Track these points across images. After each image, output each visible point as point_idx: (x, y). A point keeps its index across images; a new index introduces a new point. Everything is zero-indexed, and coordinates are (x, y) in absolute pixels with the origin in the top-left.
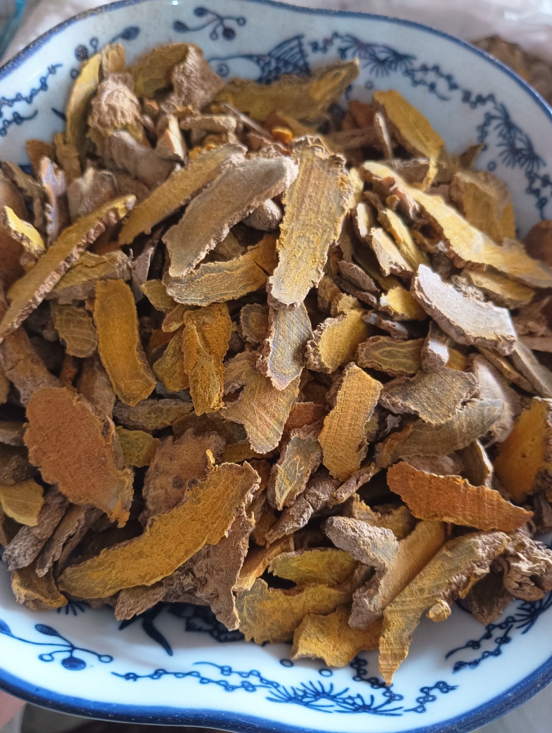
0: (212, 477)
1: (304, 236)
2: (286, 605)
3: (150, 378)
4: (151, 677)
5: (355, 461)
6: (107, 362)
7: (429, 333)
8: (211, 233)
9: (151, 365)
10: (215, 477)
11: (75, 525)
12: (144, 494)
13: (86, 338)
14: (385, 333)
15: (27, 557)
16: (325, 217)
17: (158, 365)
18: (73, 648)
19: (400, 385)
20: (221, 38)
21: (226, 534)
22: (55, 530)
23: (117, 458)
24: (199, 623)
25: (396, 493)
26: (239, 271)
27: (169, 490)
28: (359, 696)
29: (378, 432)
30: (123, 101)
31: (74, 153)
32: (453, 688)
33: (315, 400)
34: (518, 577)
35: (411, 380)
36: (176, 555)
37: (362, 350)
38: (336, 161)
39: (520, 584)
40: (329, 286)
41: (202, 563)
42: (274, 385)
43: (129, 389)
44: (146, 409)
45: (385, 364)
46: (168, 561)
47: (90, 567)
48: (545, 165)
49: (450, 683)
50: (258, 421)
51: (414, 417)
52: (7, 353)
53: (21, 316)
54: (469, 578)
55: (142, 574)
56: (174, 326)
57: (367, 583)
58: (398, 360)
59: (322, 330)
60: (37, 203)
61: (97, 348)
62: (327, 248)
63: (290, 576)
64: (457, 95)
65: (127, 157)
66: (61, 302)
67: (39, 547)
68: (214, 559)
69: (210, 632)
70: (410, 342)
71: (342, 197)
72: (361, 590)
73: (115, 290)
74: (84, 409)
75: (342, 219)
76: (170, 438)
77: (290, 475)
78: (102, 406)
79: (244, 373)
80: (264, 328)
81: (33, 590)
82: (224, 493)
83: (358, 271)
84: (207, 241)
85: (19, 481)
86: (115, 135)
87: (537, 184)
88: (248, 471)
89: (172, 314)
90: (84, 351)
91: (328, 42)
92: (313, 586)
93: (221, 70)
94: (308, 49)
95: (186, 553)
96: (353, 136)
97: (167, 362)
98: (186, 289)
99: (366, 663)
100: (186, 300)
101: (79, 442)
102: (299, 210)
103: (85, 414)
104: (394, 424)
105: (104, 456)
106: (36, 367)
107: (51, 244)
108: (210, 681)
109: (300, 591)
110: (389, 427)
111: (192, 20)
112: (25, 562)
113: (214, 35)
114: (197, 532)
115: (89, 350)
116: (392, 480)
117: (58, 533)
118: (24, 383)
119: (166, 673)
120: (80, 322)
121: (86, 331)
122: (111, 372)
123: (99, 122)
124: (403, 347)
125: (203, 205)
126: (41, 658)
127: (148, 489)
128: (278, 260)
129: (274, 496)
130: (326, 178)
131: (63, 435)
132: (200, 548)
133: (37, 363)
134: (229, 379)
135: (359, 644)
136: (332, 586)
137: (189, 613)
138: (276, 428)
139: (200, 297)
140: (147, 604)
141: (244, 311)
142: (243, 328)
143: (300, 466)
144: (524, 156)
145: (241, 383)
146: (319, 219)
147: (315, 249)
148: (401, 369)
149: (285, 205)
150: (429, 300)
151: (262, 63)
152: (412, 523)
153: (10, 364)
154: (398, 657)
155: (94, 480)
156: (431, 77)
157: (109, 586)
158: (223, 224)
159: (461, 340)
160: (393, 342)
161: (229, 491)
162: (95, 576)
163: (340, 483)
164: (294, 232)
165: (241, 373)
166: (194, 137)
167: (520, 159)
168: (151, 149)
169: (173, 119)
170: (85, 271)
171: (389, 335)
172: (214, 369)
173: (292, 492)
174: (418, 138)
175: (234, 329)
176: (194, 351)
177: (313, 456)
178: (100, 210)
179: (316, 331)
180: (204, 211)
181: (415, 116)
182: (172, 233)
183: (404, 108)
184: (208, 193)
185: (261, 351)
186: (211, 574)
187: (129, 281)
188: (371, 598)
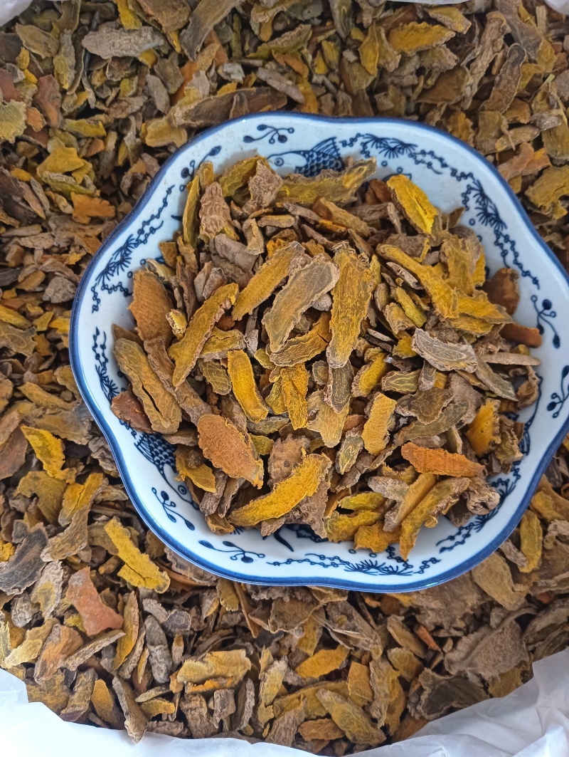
0: (305, 461)
2: (349, 522)
3: (265, 408)
4: (286, 563)
5: (383, 445)
6: (239, 397)
8: (291, 320)
9: (264, 398)
10: (307, 462)
11: (235, 489)
12: (269, 470)
13: (224, 383)
14: (397, 369)
15: (213, 508)
16: (358, 301)
17: (268, 399)
18: (244, 552)
19: (406, 399)
20: (277, 142)
21: (316, 491)
23: (254, 455)
24: (303, 533)
25: (407, 459)
26: (309, 342)
27: (282, 468)
28: (391, 567)
29: (396, 426)
31: (192, 251)
32: (439, 561)
33: (359, 414)
34: (473, 504)
35: (413, 396)
36: (291, 502)
37: (384, 383)
38: (363, 260)
39: (475, 507)
40: (362, 344)
41: (304, 506)
43: (254, 414)
44: (263, 423)
45: (398, 388)
46: (286, 505)
47: (245, 510)
48: (506, 228)
49: (437, 559)
50: (327, 430)
51: (415, 419)
54: (447, 504)
55: (274, 512)
56: (276, 378)
57: (392, 508)
58: (406, 384)
59: (360, 375)
60: (176, 291)
61: (232, 390)
62: (360, 322)
63: (351, 507)
64: (447, 171)
65: (227, 252)
66: (205, 361)
67: (218, 502)
68: (311, 503)
69: (310, 538)
70: (412, 373)
71: (367, 287)
72: (389, 512)
73: (239, 356)
74: (232, 428)
75: (368, 302)
76: (279, 440)
77: (347, 456)
78: (240, 425)
79: (318, 404)
81: (219, 525)
82: (313, 470)
83: (379, 335)
85: (198, 466)
86: (216, 237)
87: (502, 240)
88: (325, 459)
89: (274, 371)
90: (224, 391)
91: (353, 140)
92: (363, 512)
93: (278, 162)
94: (339, 145)
95: (296, 501)
96: (374, 211)
97: (273, 396)
98: (280, 357)
99: (394, 549)
100: (281, 364)
101: (232, 446)
102: (341, 298)
103: (234, 431)
104: (404, 422)
105: (247, 453)
106: (197, 400)
107: (191, 319)
108: (315, 563)
109: (356, 515)
110: (401, 424)
111: (256, 134)
112: (212, 512)
113: (272, 141)
114: (300, 490)
115: (227, 390)
116: (404, 452)
117: (225, 494)
118: (191, 410)
119: (293, 561)
120: (218, 372)
121: (223, 378)
122: (242, 403)
123: (206, 230)
124: (408, 377)
125: (284, 299)
126: (231, 558)
127: (271, 468)
129: (339, 468)
130: (357, 273)
131: (222, 442)
132: (302, 498)
133: (197, 397)
134: (310, 408)
135: (390, 540)
136: (373, 510)
137: (297, 528)
138: (338, 433)
139: (289, 361)
140: (277, 526)
141: (314, 366)
142: (315, 377)
143: (352, 451)
144: (493, 219)
145: (316, 410)
146: (354, 303)
147: (353, 325)
148: (407, 389)
149: (334, 295)
150: (421, 351)
151: (307, 156)
152: (417, 475)
154: (410, 547)
155: (242, 466)
156: (428, 158)
157: (256, 519)
158: (297, 314)
159: (442, 370)
160: (402, 375)
161: (316, 469)
162: (248, 514)
163: (375, 457)
164: (340, 314)
165: (316, 404)
166: (269, 231)
167: (490, 221)
168: (241, 244)
169: (253, 222)
170: (218, 342)
171: (399, 370)
172: (301, 403)
173: (348, 465)
174: (418, 213)
175: (309, 376)
176: (289, 394)
177: (359, 445)
178: (218, 295)
179: (356, 377)
180: (285, 303)
181: (417, 192)
182: (267, 318)
183: (409, 187)
184: (286, 290)
185: (325, 391)
186: (310, 511)
187: (246, 350)
188: (394, 516)
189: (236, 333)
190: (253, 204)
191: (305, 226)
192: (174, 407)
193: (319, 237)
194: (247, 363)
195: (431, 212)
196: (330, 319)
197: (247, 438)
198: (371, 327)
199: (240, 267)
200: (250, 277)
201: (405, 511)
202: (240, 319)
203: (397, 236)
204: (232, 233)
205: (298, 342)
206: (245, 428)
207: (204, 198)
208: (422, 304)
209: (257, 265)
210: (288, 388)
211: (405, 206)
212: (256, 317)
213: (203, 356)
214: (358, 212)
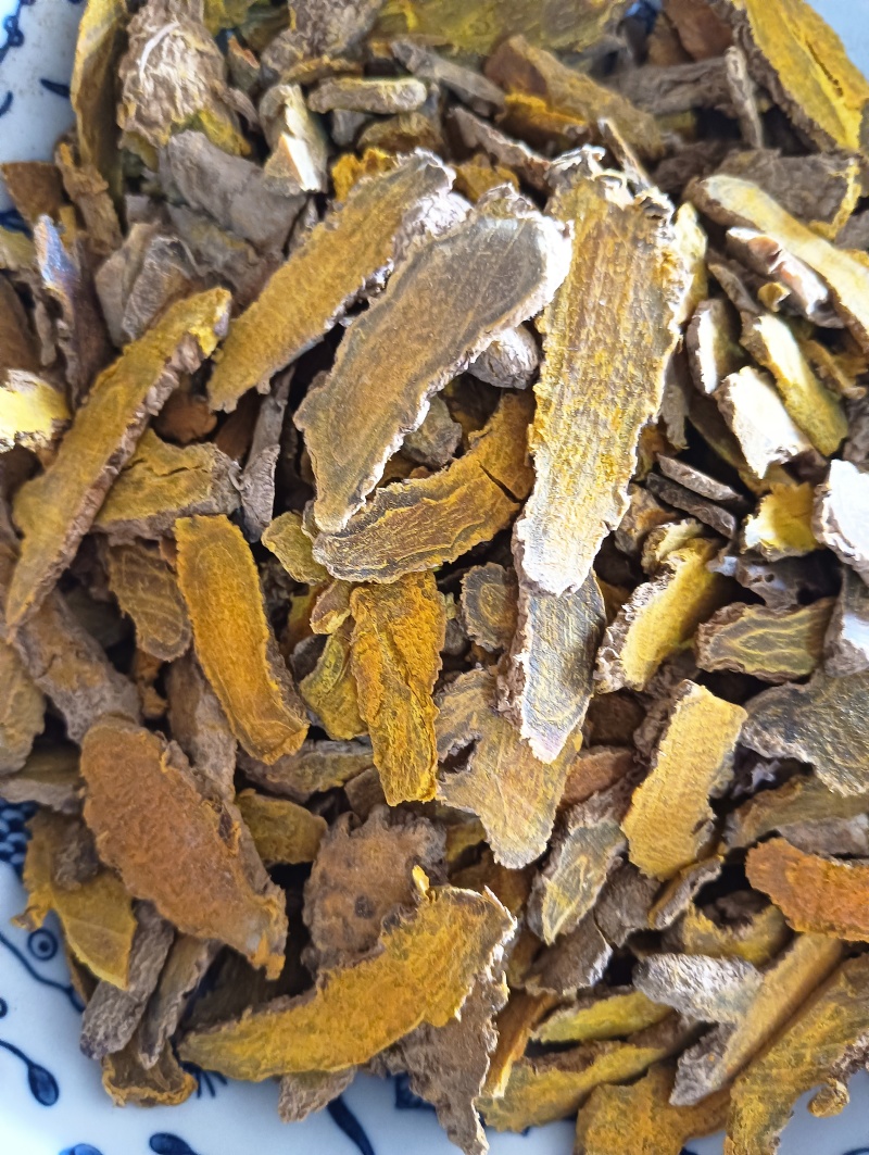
0: (425, 911)
1: (586, 412)
2: (562, 1084)
3: (296, 719)
5: (685, 848)
6: (214, 674)
7: (843, 594)
8: (393, 417)
9: (297, 680)
10: (431, 916)
11: (194, 976)
12: (306, 921)
13: (170, 618)
14: (753, 599)
15: (120, 1036)
16: (630, 357)
17: (310, 684)
19: (780, 702)
21: (458, 1015)
22: (161, 976)
23: (251, 876)
25: (763, 890)
26: (453, 498)
27: (350, 919)
29: (733, 783)
30: (183, 59)
31: (100, 185)
33: (615, 743)
35: (802, 689)
36: (372, 1034)
37: (707, 642)
38: (652, 213)
40: (640, 509)
41: (416, 1050)
42: (535, 754)
43: (258, 734)
44: (293, 761)
45: (752, 662)
46: (358, 1042)
47: (227, 1037)
50: (506, 809)
51: (807, 770)
52: (30, 641)
53: (43, 588)
55: (317, 1056)
56: (335, 622)
57: (703, 1039)
58: (777, 651)
59: (628, 624)
60: (39, 310)
61: (192, 644)
62: (637, 432)
65: (206, 189)
66: (113, 541)
67: (139, 1016)
68: (438, 1048)
70: (804, 612)
71: (665, 306)
72: (694, 1052)
73: (213, 537)
74: (180, 782)
75: (665, 360)
76: (343, 823)
77: (569, 889)
78: (214, 767)
79: (475, 717)
80: (509, 615)
81: (138, 1084)
82: (450, 946)
83: (701, 481)
84: (386, 436)
85: (87, 879)
86: (174, 140)
88: (493, 910)
89: (328, 596)
90: (169, 648)
92: (610, 1051)
95: (389, 1033)
96: (676, 84)
97: (325, 676)
98: (350, 548)
100: (351, 572)
101: (182, 841)
102: (573, 345)
103: (185, 793)
104: (766, 775)
105: (230, 871)
106: (87, 667)
107: (79, 404)
109: (588, 1061)
110: (754, 781)
112: (118, 1044)
114: (406, 1003)
115: (176, 647)
116: (757, 870)
117: (166, 982)
118: (69, 700)
120: (154, 580)
121: (167, 604)
122: (224, 695)
123: (140, 117)
124: (787, 625)
125: (372, 342)
127: (312, 915)
128: (534, 479)
129: (540, 929)
130: (630, 258)
131: (151, 824)
132: (411, 1029)
133: (88, 659)
134: (447, 729)
135: (686, 1130)
136: (642, 1037)
138: (541, 817)
139: (380, 562)
140: (329, 1094)
141: (468, 581)
142: (468, 619)
143: (587, 870)
145: (470, 737)
146: (618, 364)
147: (609, 442)
148: (783, 668)
149: (545, 335)
150: (849, 545)
152: (787, 938)
153: (40, 664)
155: (215, 905)
157: (263, 1067)
158: (416, 395)
160: (770, 618)
161: (459, 942)
162: (237, 1050)
163: (664, 887)
164: (566, 402)
165: (469, 718)
166: (342, 129)
168: (249, 165)
169: (291, 94)
170: (152, 482)
171: (761, 601)
172: (418, 712)
173: (573, 917)
174: (819, 91)
175: (451, 615)
176: (375, 677)
177: (612, 852)
178: (165, 329)
179: (615, 627)
180: (375, 358)
181: (810, 26)
182: (313, 407)
183: (788, 8)
184: (381, 310)
185: (504, 672)
186: (436, 1072)
187: (237, 517)
188: (710, 1068)
189: (209, 456)
190: (298, 43)
191: (460, 112)
192: (18, 687)
193: (501, 141)
194: (241, 559)
195: (852, 87)
196: (530, 418)
197: (226, 822)
198: (668, 449)
199: (248, 241)
200: (272, 266)
201: (744, 1048)
202: (231, 407)
203: (751, 155)
204: (227, 132)
205: (414, 498)
206: (226, 783)
207: (139, 19)
208: (839, 376)
209: (296, 232)
210: (375, 655)
211: (777, 64)
212: (282, 403)
213: (105, 524)
214: (629, 84)
